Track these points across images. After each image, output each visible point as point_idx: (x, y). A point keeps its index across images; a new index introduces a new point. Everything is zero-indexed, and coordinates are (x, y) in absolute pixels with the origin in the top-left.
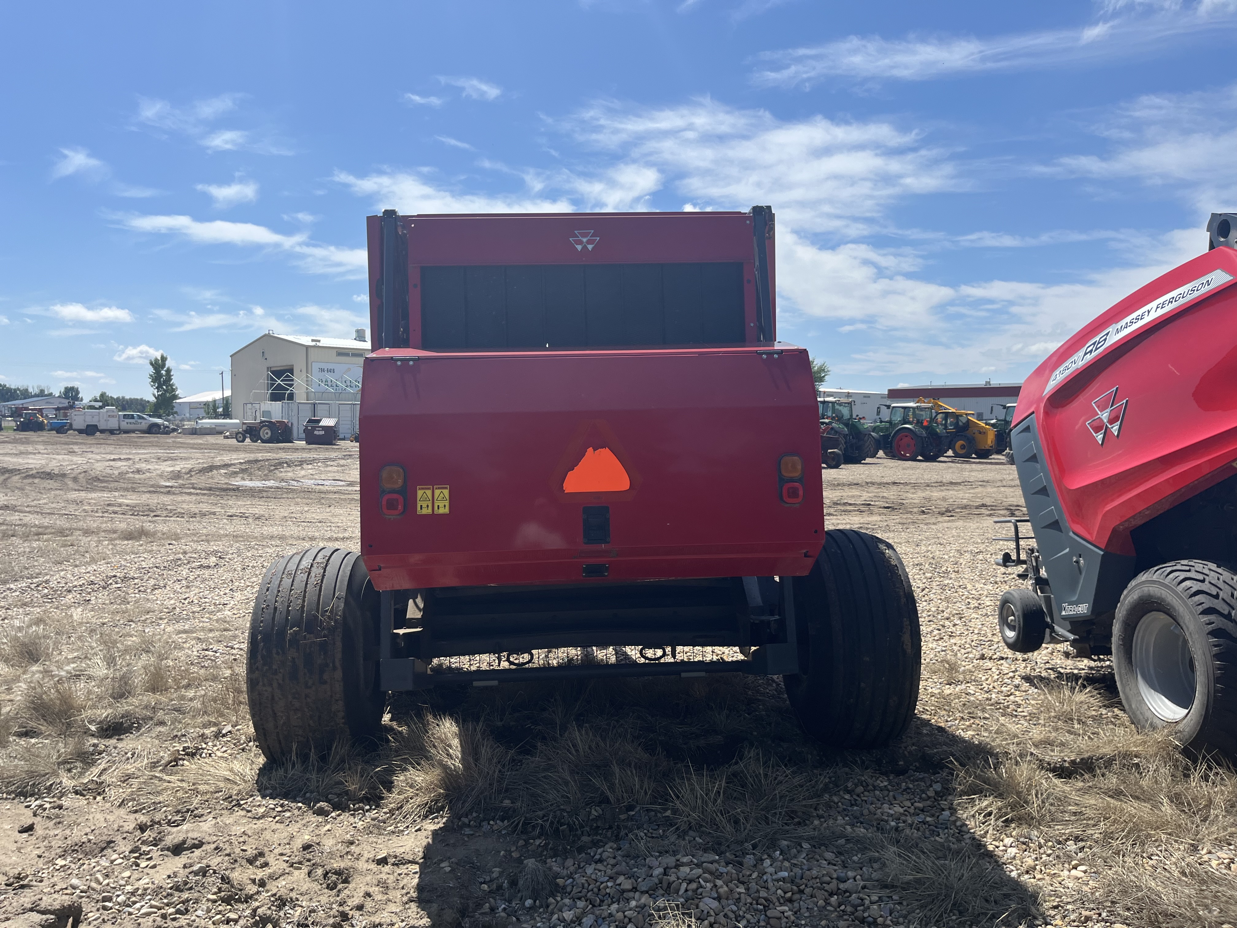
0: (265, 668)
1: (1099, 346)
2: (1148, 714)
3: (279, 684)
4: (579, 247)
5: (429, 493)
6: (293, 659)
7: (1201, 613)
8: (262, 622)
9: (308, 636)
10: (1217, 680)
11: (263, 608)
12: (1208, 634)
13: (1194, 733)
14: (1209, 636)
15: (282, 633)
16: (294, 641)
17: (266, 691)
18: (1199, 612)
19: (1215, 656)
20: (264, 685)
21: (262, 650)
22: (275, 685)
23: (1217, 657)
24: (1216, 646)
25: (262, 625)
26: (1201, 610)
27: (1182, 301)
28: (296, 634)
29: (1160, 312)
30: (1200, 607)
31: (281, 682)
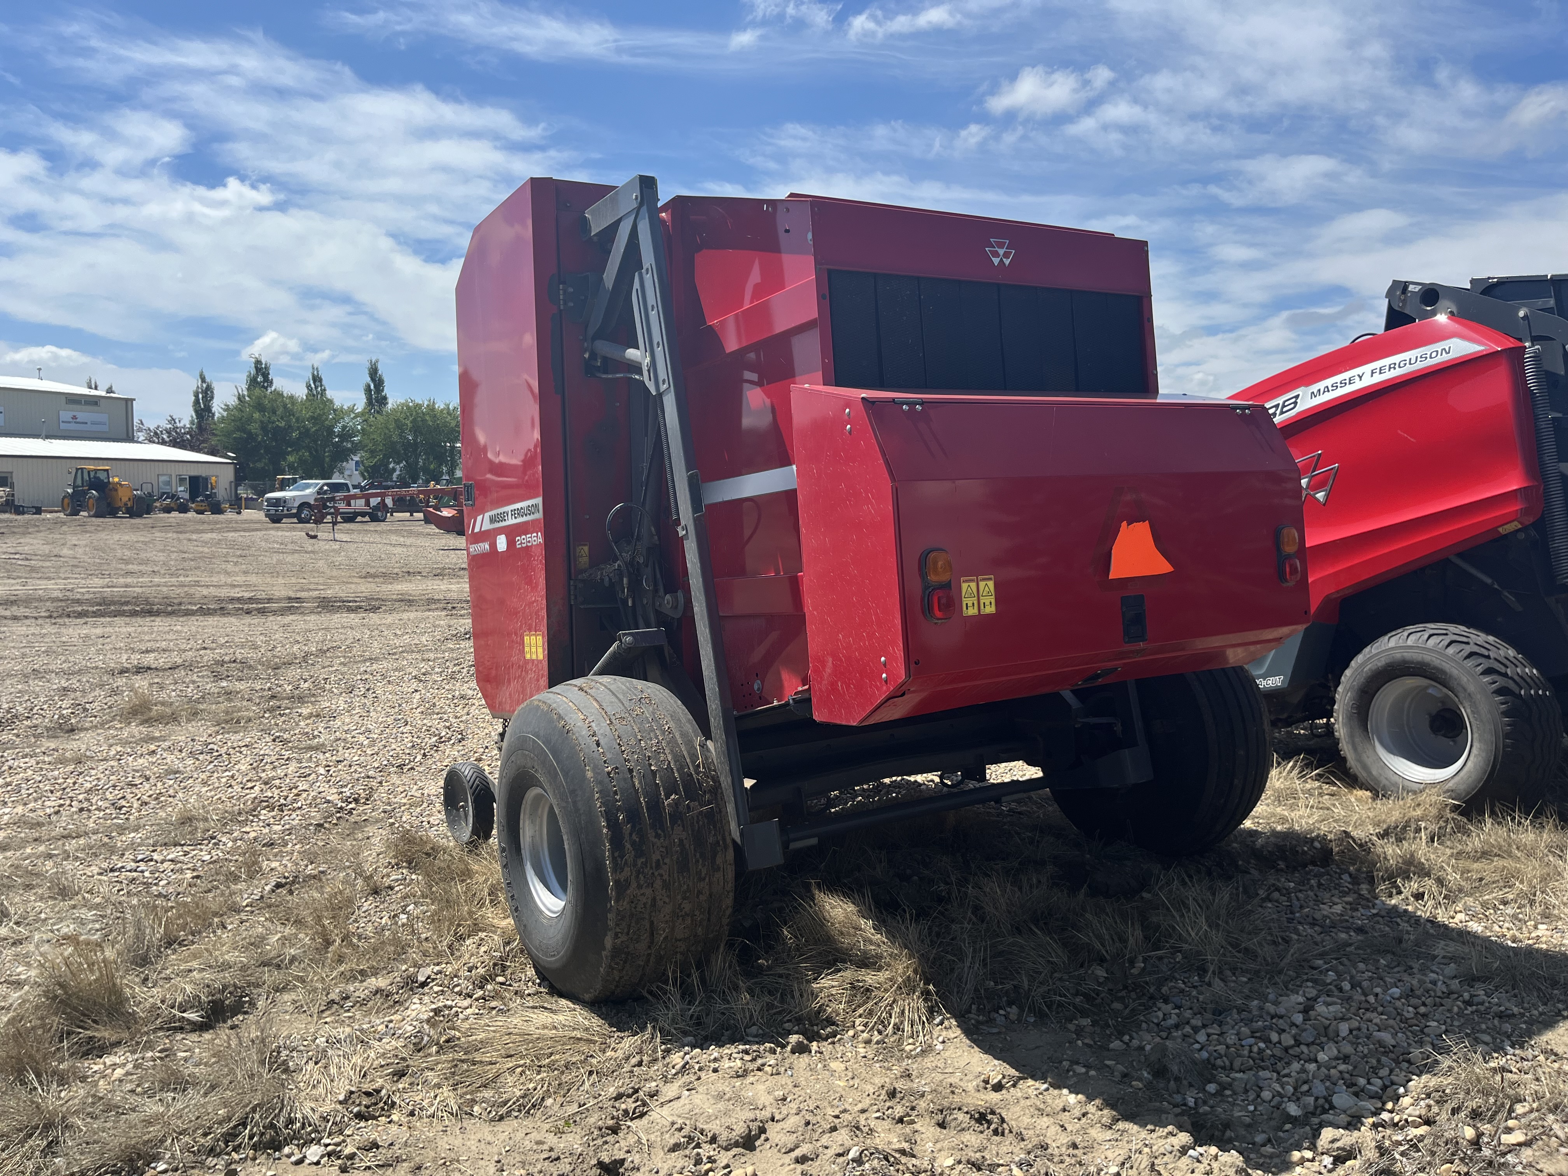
0: (640, 861)
1: (1285, 409)
2: (1395, 778)
3: (664, 881)
4: (996, 261)
5: (973, 585)
6: (681, 840)
7: (1482, 674)
8: (616, 793)
9: (692, 804)
10: (1507, 736)
11: (609, 773)
12: (1493, 693)
13: (1473, 790)
14: (1494, 695)
15: (655, 805)
16: (677, 816)
17: (643, 894)
18: (1479, 673)
19: (1502, 713)
20: (640, 887)
21: (631, 834)
22: (658, 883)
23: (1505, 714)
24: (1503, 704)
25: (618, 797)
26: (1481, 671)
27: (1408, 369)
28: (676, 804)
29: (1378, 378)
30: (1479, 668)
31: (666, 877)
